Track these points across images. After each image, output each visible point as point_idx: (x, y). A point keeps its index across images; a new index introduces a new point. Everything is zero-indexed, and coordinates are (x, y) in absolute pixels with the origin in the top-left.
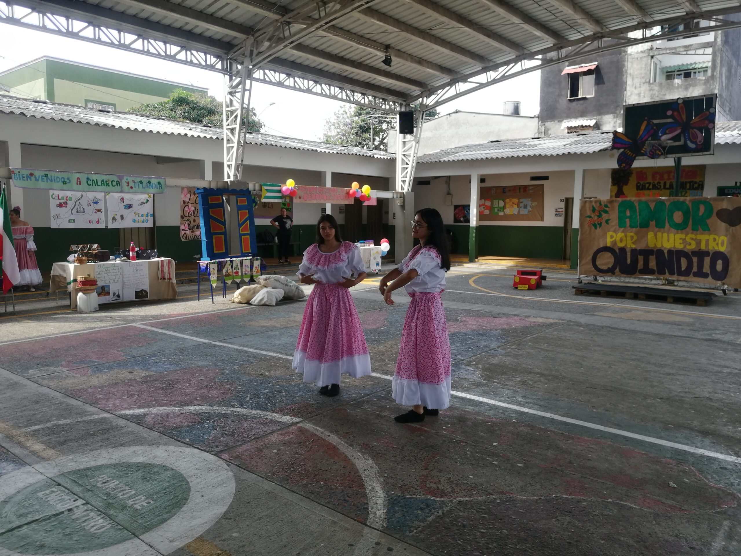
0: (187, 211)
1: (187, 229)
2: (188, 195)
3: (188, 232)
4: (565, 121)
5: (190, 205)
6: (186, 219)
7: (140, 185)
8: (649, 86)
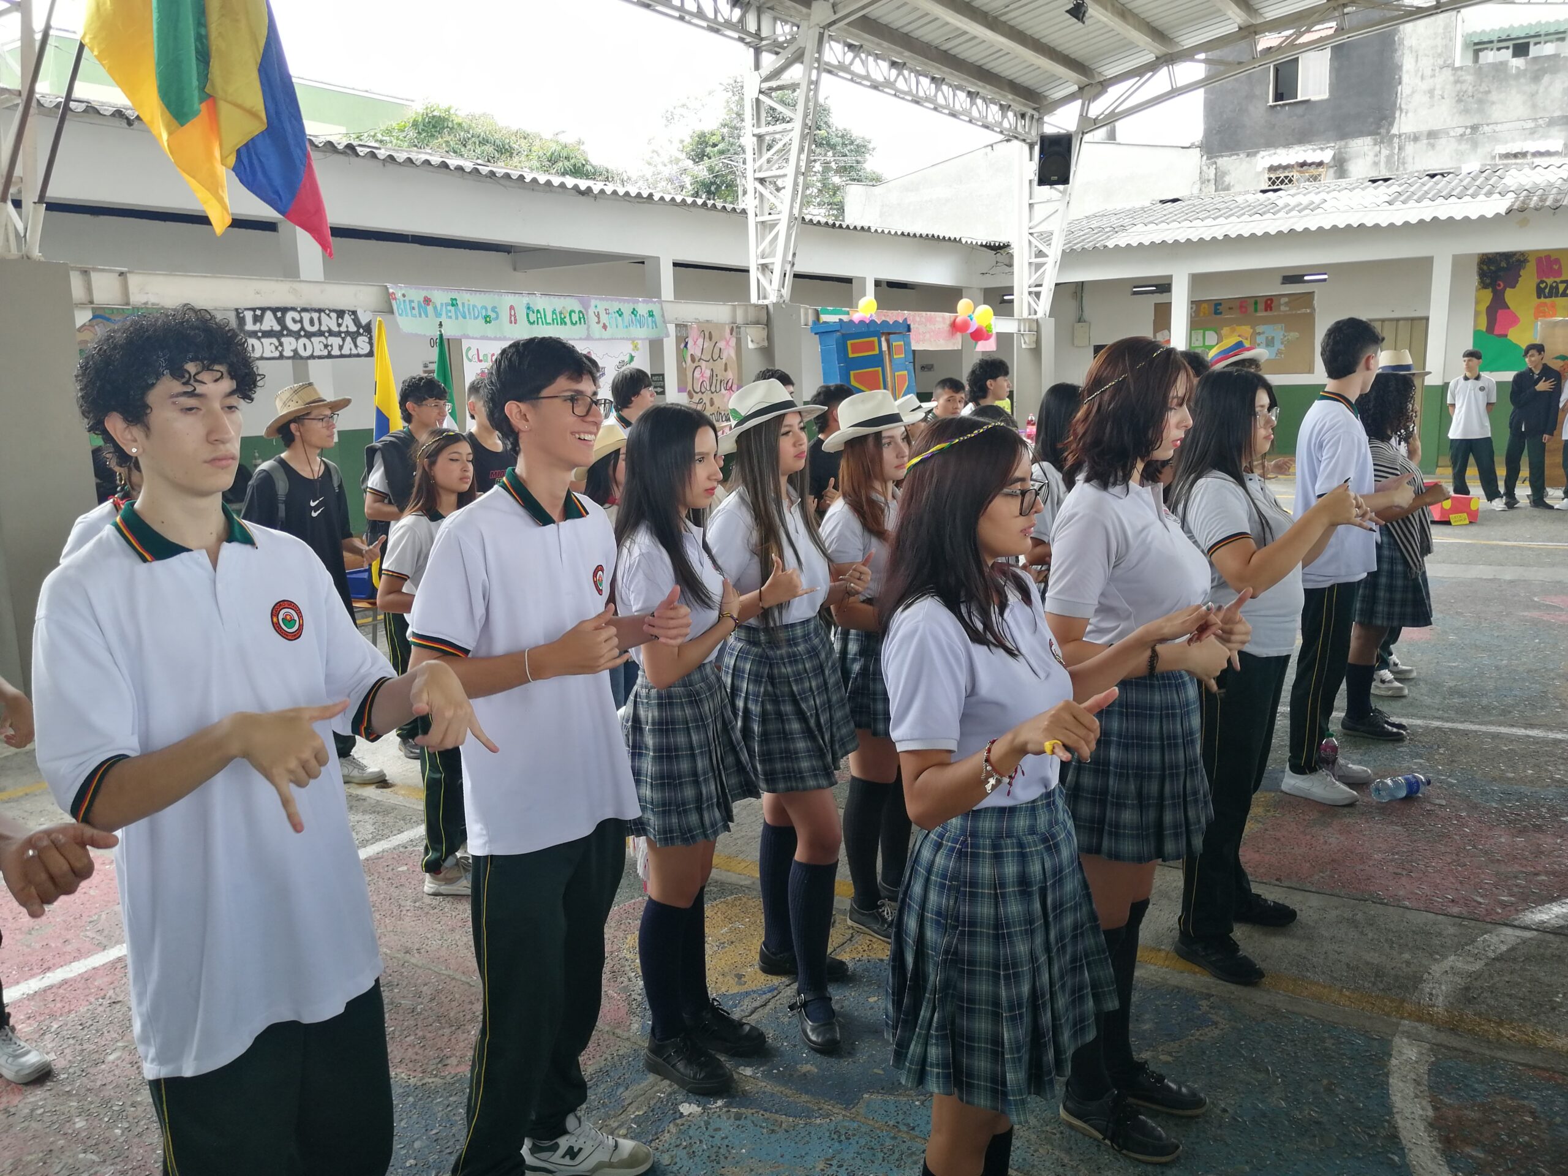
0: (698, 380)
2: (700, 341)
4: (1262, 154)
5: (703, 364)
6: (696, 398)
7: (620, 319)
8: (1454, 75)
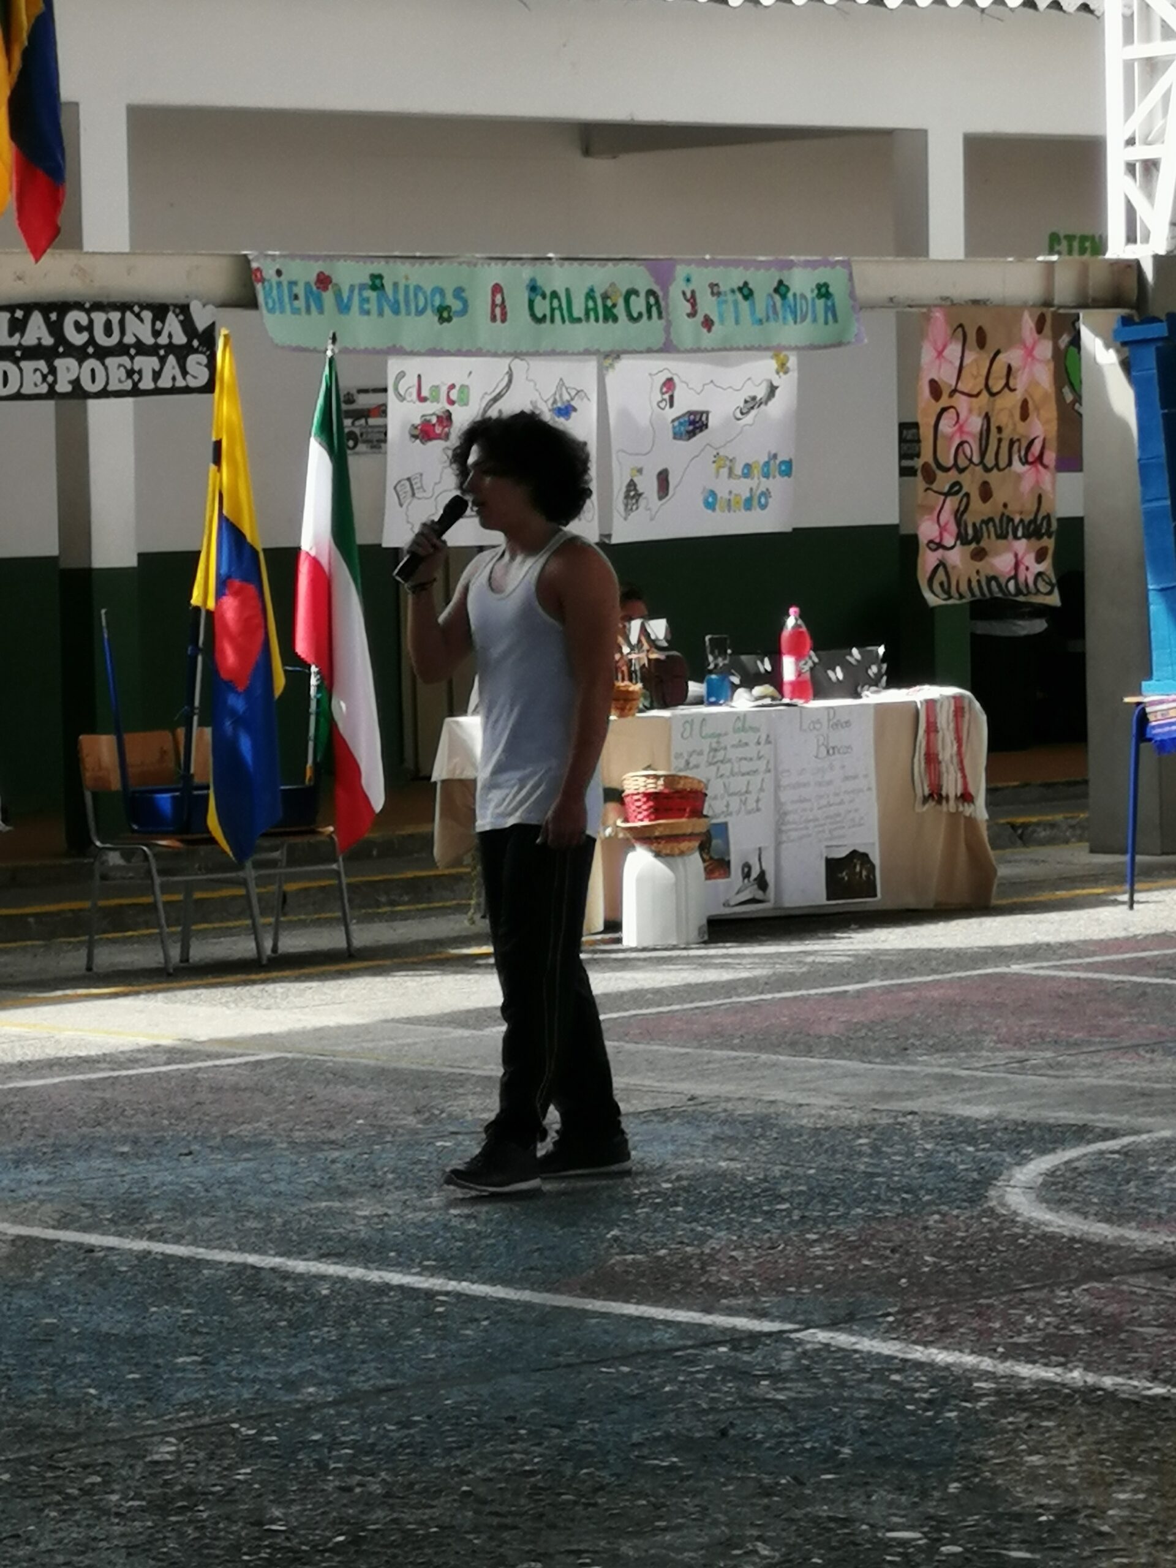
0: (951, 438)
1: (949, 541)
2: (954, 350)
3: (957, 557)
6: (944, 481)
7: (744, 305)
